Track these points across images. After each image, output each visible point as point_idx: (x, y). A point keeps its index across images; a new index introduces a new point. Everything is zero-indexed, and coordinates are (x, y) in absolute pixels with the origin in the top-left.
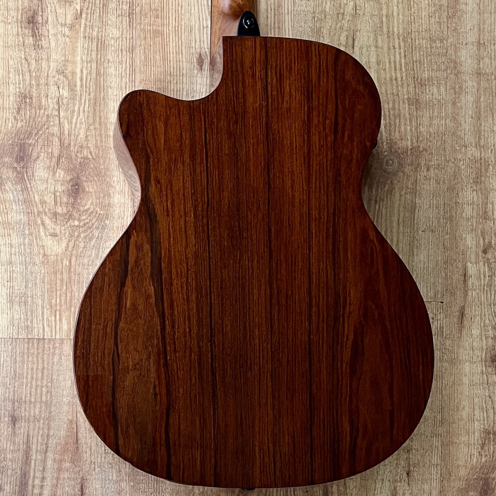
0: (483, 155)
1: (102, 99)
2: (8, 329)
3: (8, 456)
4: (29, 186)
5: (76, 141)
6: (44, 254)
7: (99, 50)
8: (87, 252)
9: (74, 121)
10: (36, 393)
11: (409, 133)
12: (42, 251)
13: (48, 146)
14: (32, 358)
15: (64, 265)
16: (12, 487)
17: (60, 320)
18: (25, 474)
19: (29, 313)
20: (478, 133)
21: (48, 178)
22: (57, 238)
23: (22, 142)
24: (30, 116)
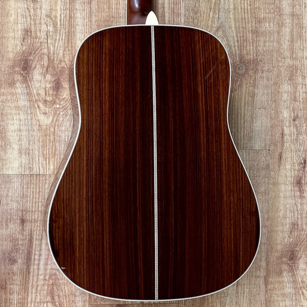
0: (294, 63)
1: (72, 32)
2: (19, 169)
3: (20, 242)
4: (30, 84)
5: (58, 58)
6: (39, 125)
7: (71, 3)
8: (64, 123)
9: (56, 45)
10: (35, 206)
11: (252, 51)
12: (38, 123)
13: (41, 61)
14: (33, 186)
15: (51, 131)
16: (22, 260)
17: (49, 163)
18: (30, 253)
19: (31, 160)
20: (292, 50)
21: (41, 80)
22: (47, 115)
23: (26, 58)
24: (30, 43)
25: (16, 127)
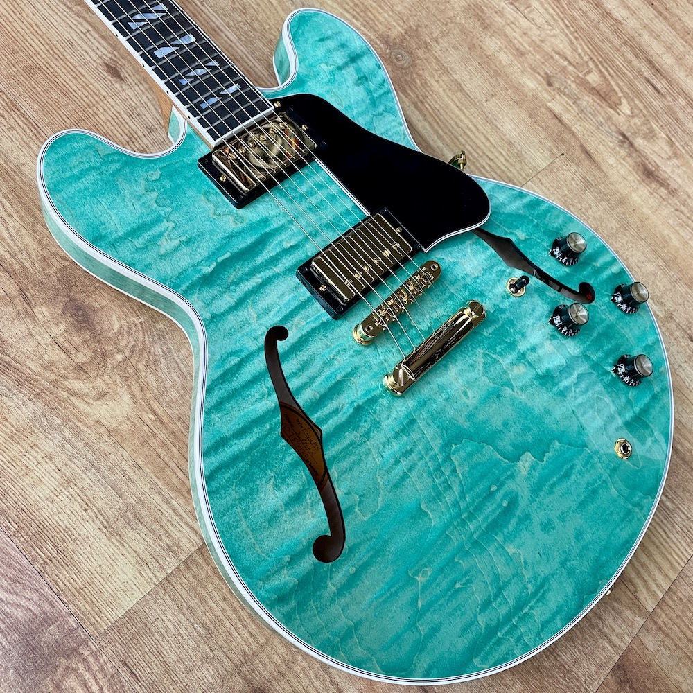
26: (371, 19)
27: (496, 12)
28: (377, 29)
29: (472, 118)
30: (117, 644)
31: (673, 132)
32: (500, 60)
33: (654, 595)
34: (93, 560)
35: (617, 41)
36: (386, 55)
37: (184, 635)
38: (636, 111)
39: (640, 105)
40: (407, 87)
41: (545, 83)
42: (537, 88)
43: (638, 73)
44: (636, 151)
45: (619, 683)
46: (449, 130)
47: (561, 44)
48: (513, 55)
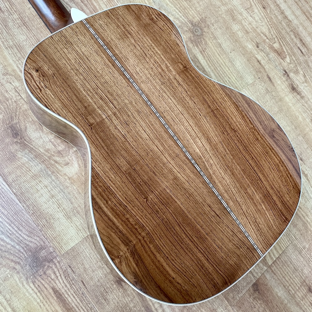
0: (228, 7)
2: (78, 235)
4: (32, 146)
6: (69, 178)
11: (195, 14)
12: (66, 177)
13: (28, 118)
18: (147, 307)
21: (40, 135)
22: (70, 164)
23: (10, 125)
24: (5, 108)
25: (47, 196)
26: (187, 13)
27: (239, 13)
28: (188, 17)
29: (224, 60)
30: (67, 259)
31: (306, 72)
32: (238, 35)
33: (272, 258)
34: (60, 227)
35: (288, 30)
36: (191, 29)
37: (92, 258)
38: (292, 61)
39: (294, 59)
40: (198, 44)
41: (256, 46)
42: (252, 48)
43: (295, 44)
44: (290, 78)
45: (254, 291)
46: (214, 64)
47: (265, 30)
48: (244, 33)
